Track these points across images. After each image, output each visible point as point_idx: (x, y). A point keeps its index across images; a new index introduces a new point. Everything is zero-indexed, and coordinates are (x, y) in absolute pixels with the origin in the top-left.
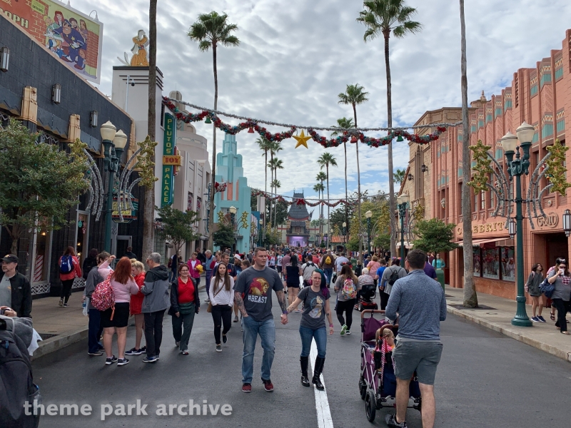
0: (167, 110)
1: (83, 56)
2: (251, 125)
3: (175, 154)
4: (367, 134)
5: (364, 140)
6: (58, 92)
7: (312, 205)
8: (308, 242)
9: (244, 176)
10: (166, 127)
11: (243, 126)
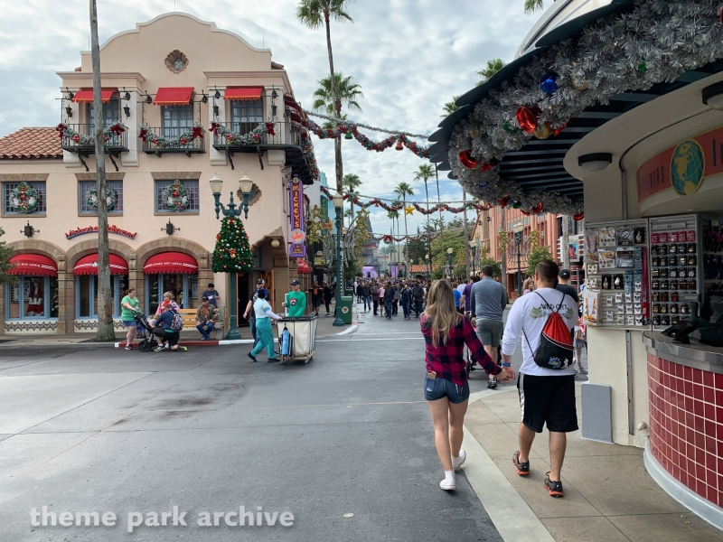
2: (377, 202)
4: (450, 205)
5: (448, 209)
7: (398, 240)
8: (379, 272)
11: (372, 203)
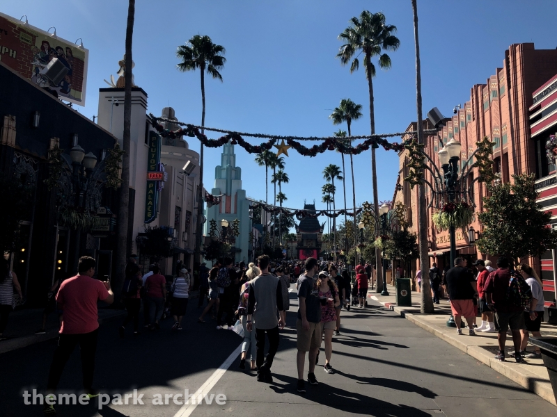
0: (152, 128)
1: (69, 81)
3: (159, 170)
6: (37, 117)
9: (242, 189)
10: (150, 145)
